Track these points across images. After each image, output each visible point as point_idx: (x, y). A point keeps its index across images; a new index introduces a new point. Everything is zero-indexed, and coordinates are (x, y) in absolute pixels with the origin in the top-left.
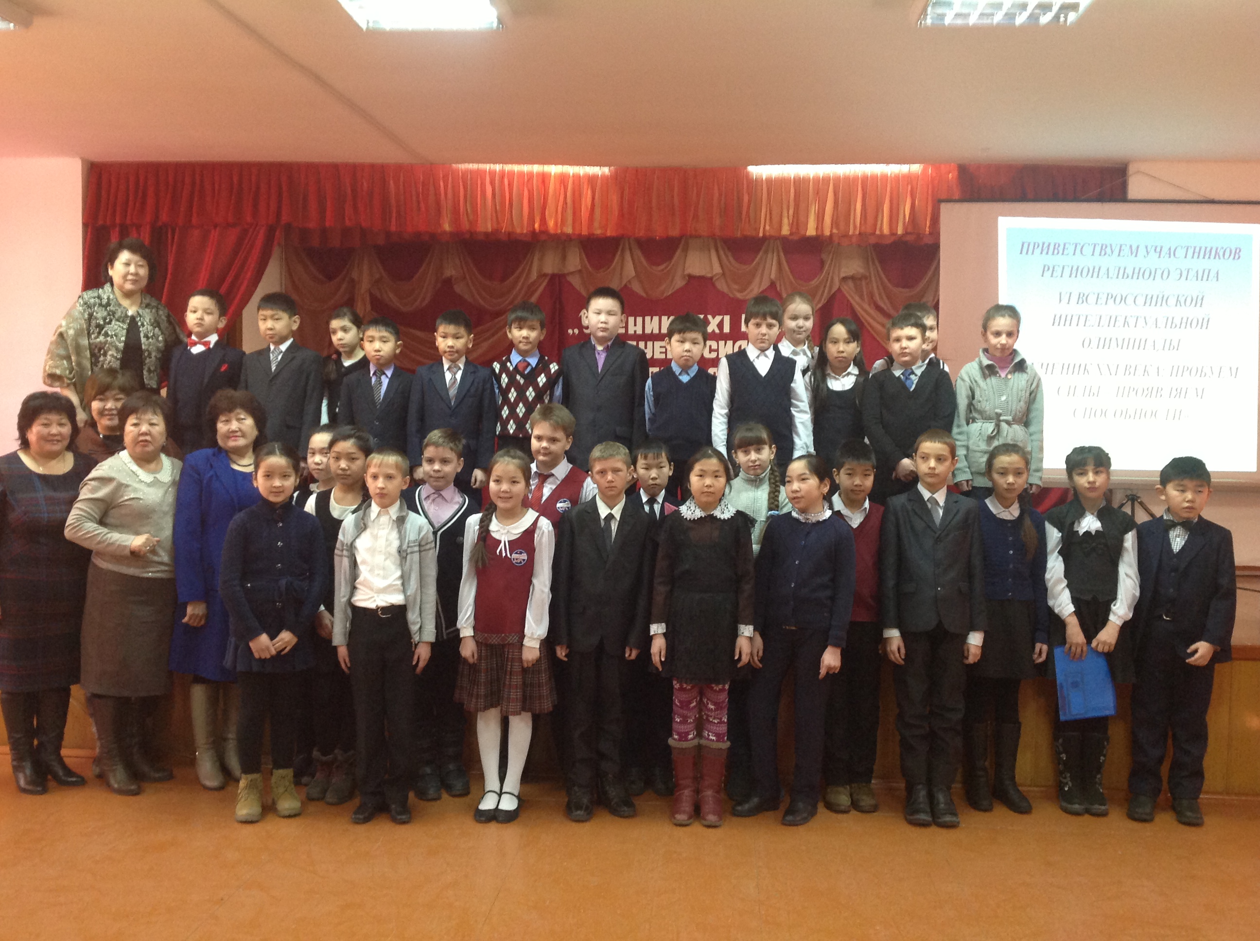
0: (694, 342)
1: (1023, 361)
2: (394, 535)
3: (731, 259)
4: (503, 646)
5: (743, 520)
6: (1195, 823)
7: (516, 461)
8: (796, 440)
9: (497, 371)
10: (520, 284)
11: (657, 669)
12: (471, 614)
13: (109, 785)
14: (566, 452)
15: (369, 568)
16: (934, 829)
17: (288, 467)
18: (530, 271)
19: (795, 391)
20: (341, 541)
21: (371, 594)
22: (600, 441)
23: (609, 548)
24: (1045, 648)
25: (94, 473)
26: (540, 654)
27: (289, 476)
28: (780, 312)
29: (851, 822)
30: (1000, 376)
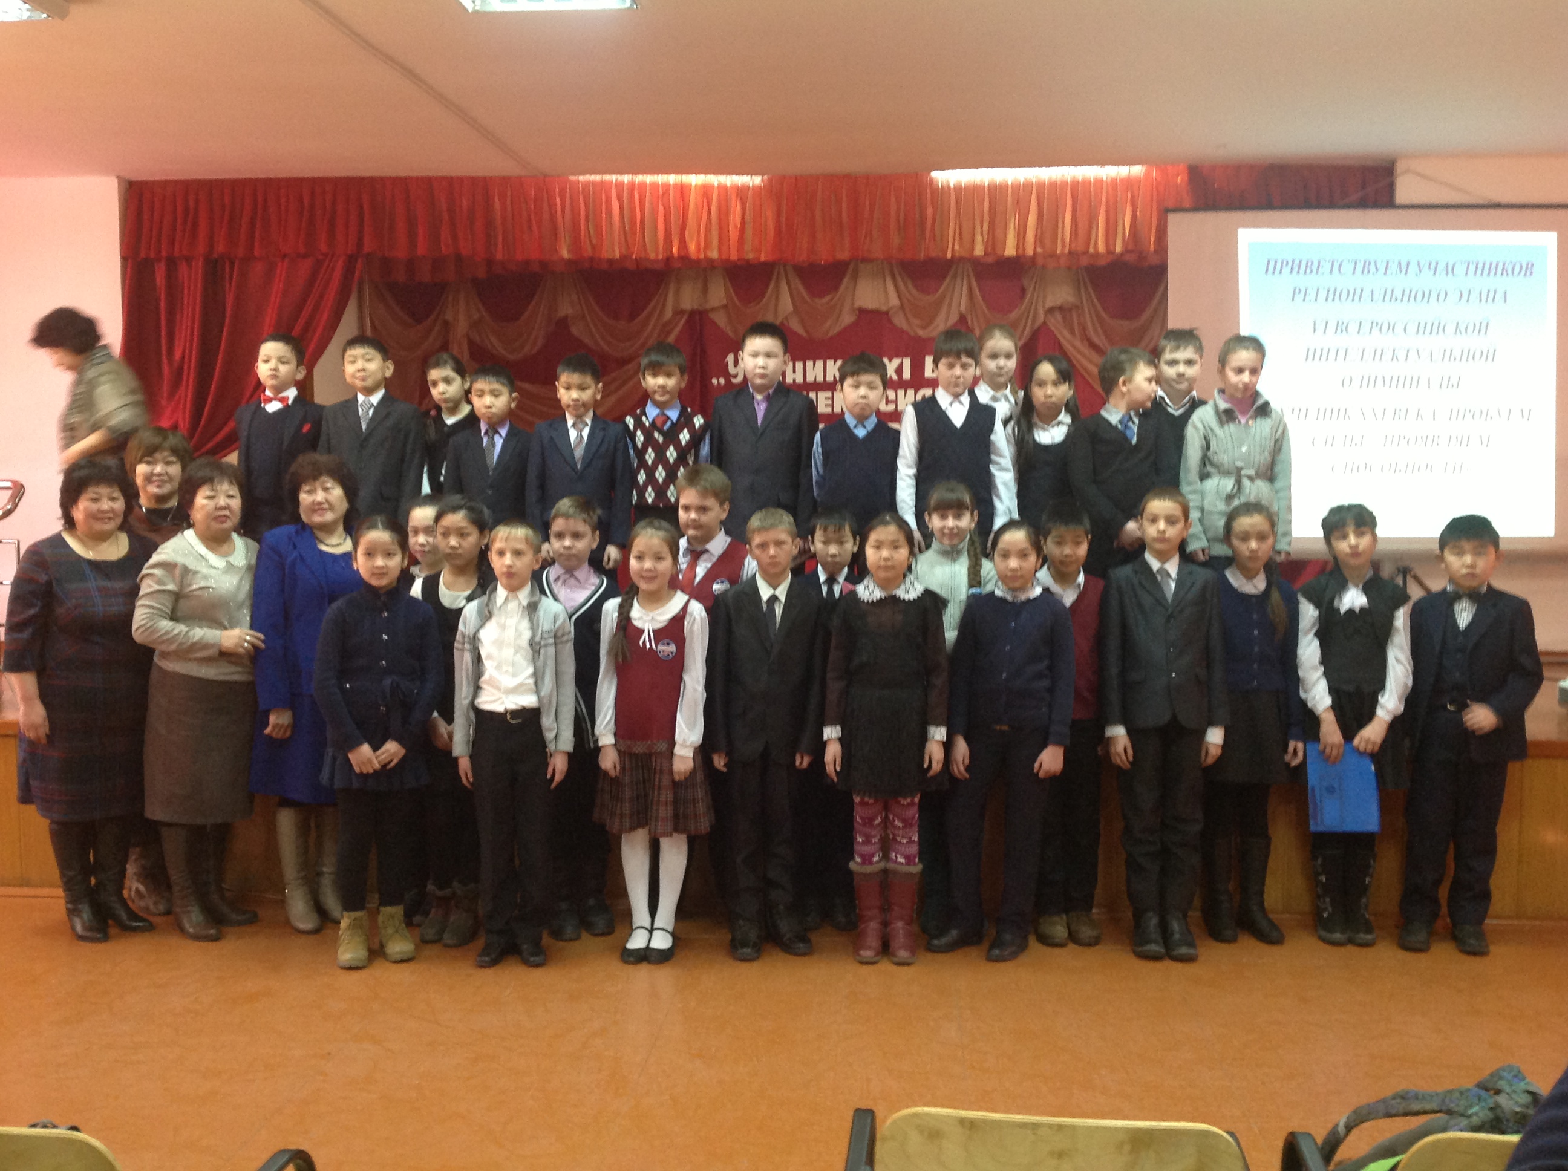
0: (871, 386)
1: (1266, 404)
2: (525, 624)
3: (910, 287)
4: (650, 755)
5: (932, 602)
6: (1478, 952)
7: (661, 534)
8: (997, 503)
9: (631, 427)
10: (652, 323)
11: (833, 780)
12: (611, 719)
13: (182, 930)
14: (722, 523)
15: (495, 664)
16: (1167, 964)
17: (393, 543)
18: (664, 305)
19: (994, 444)
20: (463, 633)
21: (498, 694)
22: (760, 508)
23: (772, 636)
24: (1300, 746)
25: (155, 558)
26: (694, 765)
27: (394, 555)
28: (976, 349)
29: (1069, 955)
30: (1240, 422)
